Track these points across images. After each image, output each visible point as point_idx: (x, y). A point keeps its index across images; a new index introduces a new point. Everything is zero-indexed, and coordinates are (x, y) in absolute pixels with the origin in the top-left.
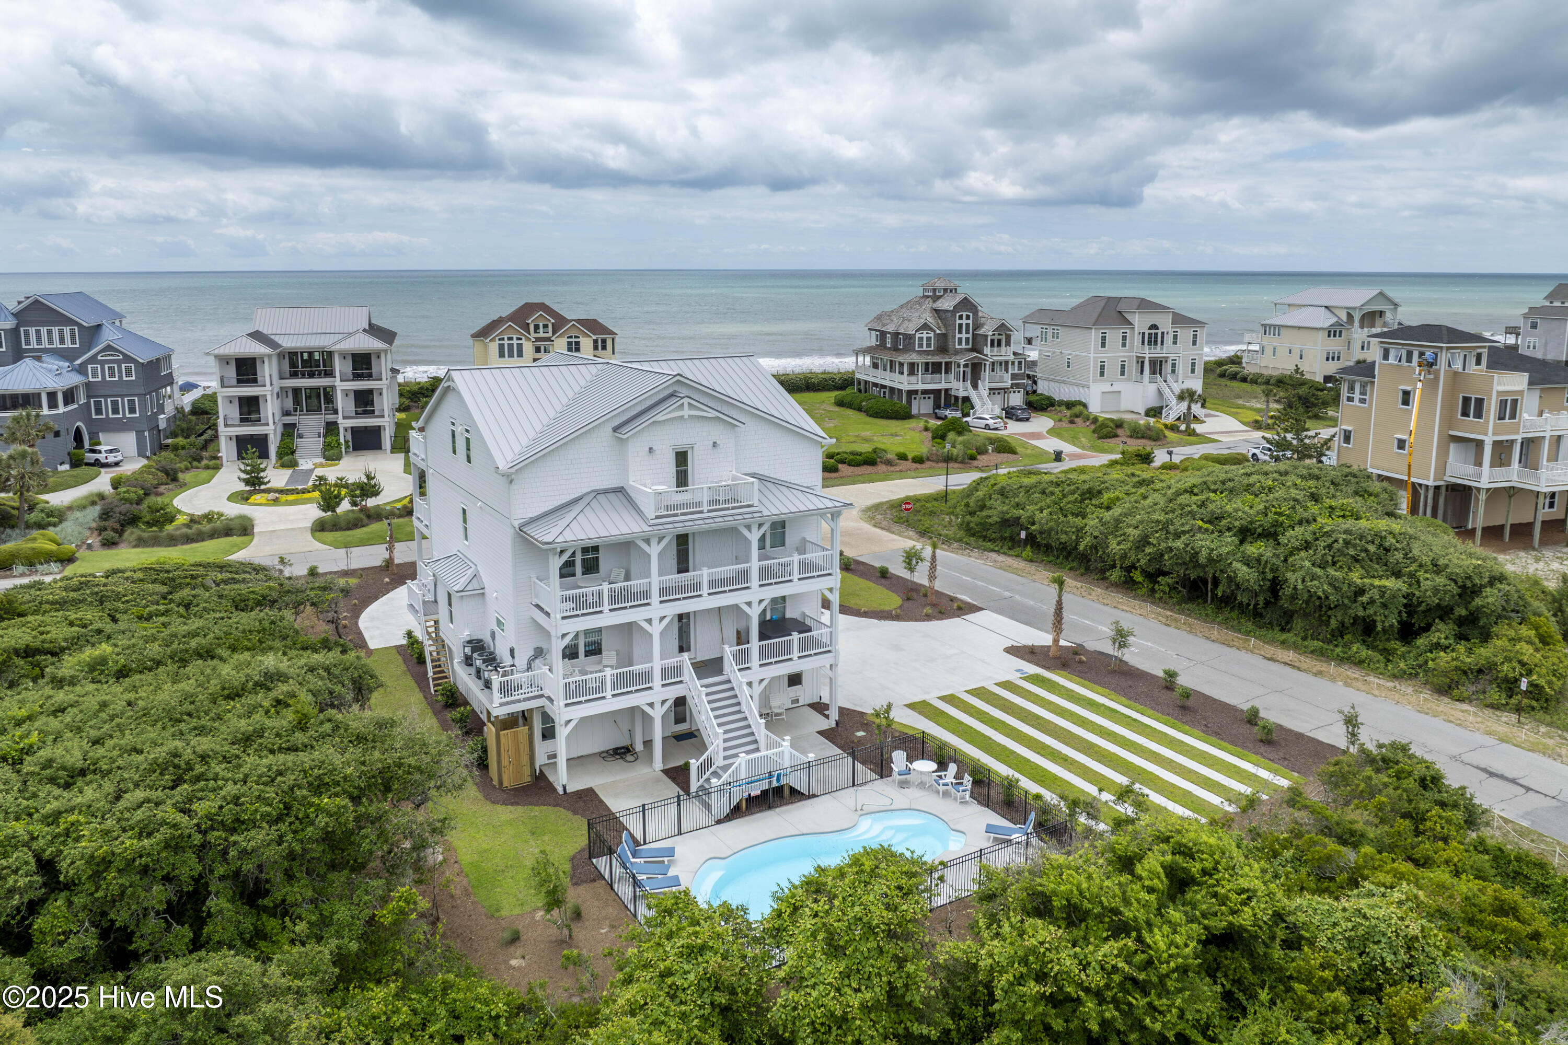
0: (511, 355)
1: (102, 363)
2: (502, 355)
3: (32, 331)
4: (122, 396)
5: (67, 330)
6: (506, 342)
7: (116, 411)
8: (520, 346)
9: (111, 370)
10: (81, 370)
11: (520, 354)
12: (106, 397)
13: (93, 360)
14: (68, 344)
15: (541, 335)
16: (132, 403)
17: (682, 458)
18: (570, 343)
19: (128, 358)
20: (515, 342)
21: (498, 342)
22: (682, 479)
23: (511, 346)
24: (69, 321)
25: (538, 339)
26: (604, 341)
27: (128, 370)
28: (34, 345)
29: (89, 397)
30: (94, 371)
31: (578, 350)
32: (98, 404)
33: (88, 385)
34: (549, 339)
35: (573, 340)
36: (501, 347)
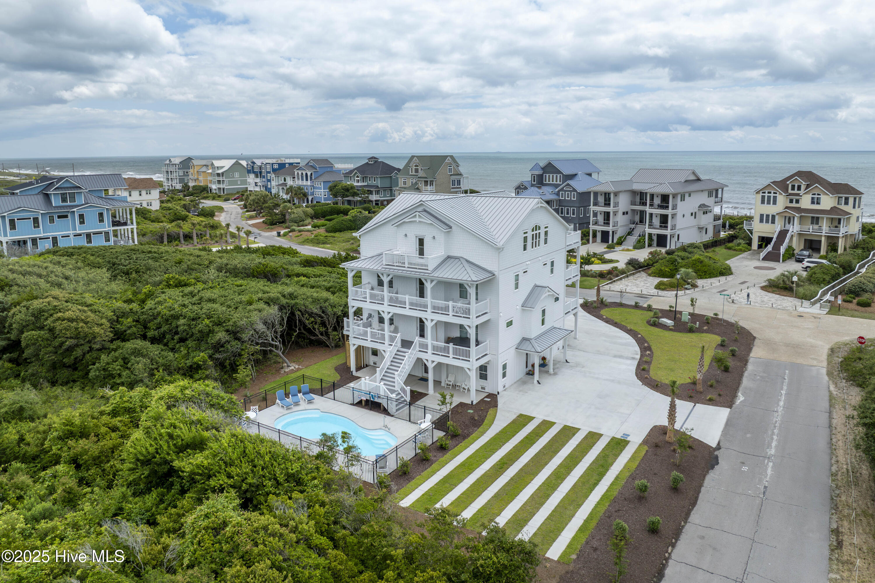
0: (769, 203)
1: (565, 191)
2: (763, 202)
3: (547, 175)
4: (571, 207)
5: (559, 175)
6: (766, 195)
7: (568, 213)
8: (775, 198)
9: (568, 194)
10: (558, 194)
11: (775, 203)
12: (565, 206)
13: (562, 190)
14: (558, 182)
15: (796, 191)
16: (573, 210)
17: (421, 242)
18: (813, 198)
19: (574, 190)
20: (772, 195)
21: (761, 194)
22: (421, 252)
23: (769, 197)
24: (560, 172)
25: (791, 194)
26: (847, 199)
27: (574, 194)
28: (547, 182)
29: (559, 206)
30: (562, 194)
31: (818, 203)
32: (562, 209)
33: (560, 200)
34: (798, 195)
35: (816, 196)
36: (763, 197)
